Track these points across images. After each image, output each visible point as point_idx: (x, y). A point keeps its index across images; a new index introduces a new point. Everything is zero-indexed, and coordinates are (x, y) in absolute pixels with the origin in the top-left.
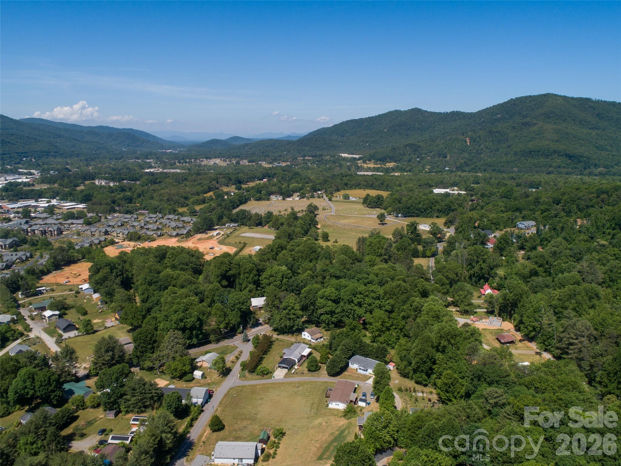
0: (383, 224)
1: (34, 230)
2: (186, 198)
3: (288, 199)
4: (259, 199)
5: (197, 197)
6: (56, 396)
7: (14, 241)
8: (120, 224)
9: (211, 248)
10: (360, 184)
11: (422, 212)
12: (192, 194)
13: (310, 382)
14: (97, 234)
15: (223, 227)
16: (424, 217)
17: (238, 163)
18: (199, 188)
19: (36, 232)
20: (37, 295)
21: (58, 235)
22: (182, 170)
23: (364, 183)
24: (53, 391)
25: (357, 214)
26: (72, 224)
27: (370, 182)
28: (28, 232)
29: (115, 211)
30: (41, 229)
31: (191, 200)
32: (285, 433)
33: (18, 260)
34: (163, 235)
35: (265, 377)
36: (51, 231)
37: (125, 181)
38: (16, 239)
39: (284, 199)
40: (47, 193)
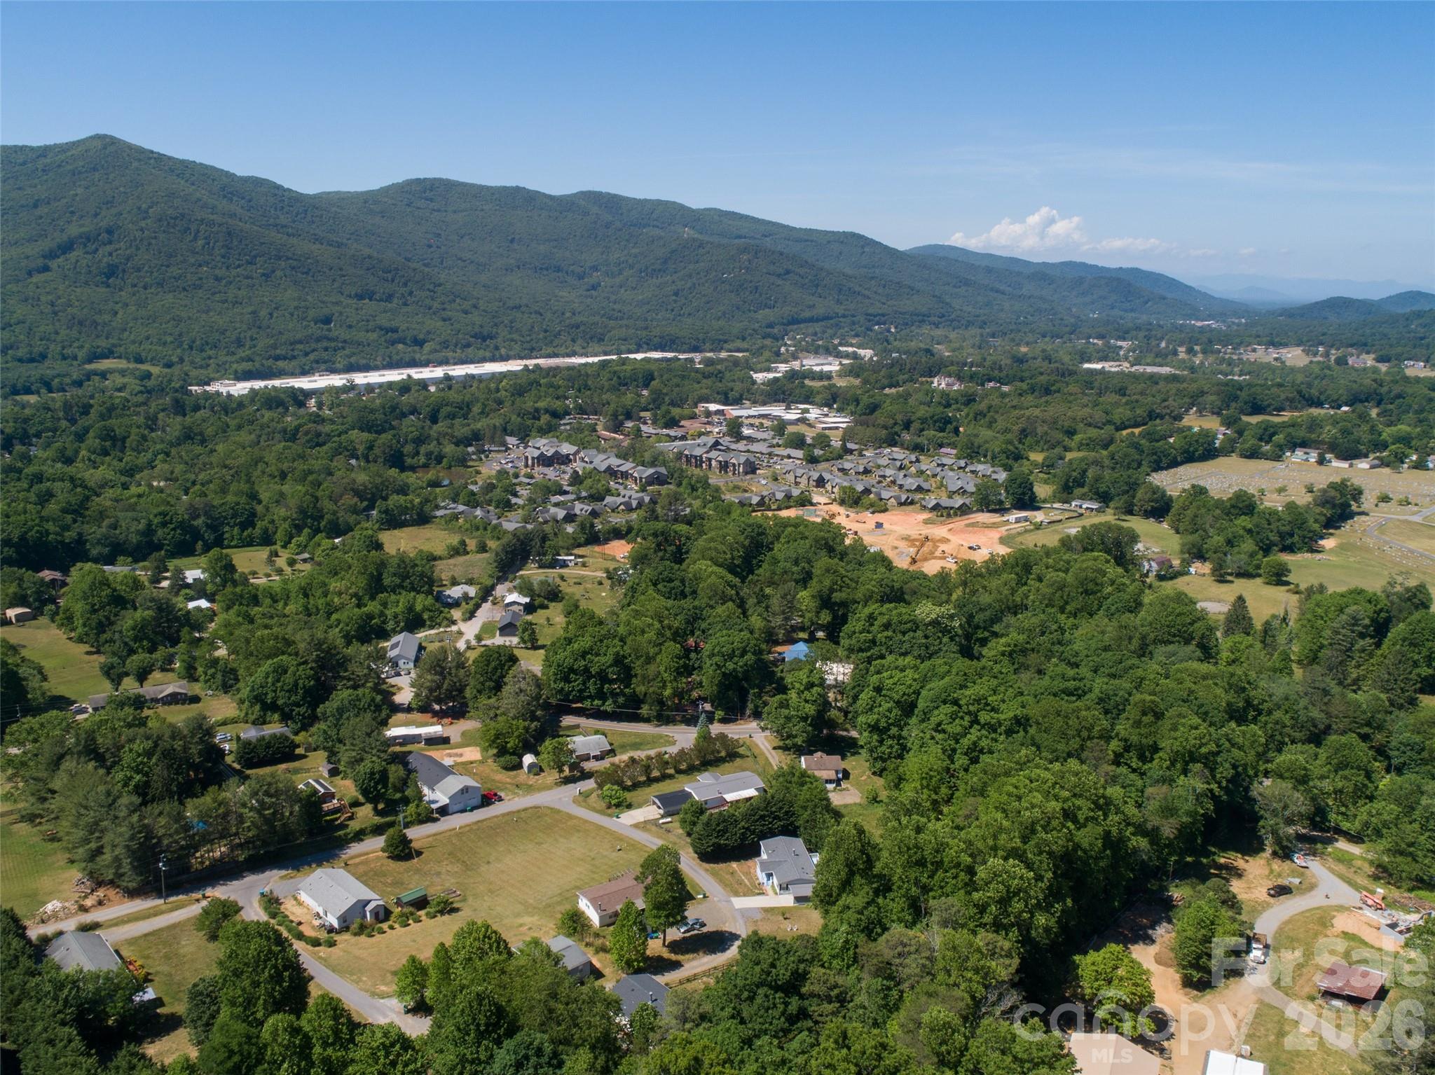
1: (710, 460)
2: (1071, 433)
3: (1336, 464)
4: (1253, 454)
5: (1093, 433)
6: (299, 714)
7: (656, 472)
8: (861, 469)
9: (970, 548)
12: (1090, 425)
14: (804, 481)
15: (1066, 506)
17: (1341, 361)
19: (714, 463)
20: (554, 568)
21: (746, 473)
22: (1178, 368)
24: (298, 705)
26: (789, 457)
28: (702, 462)
29: (892, 443)
30: (720, 459)
31: (1077, 438)
32: (455, 910)
33: (622, 507)
34: (912, 503)
35: (613, 810)
36: (734, 465)
37: (991, 384)
38: (663, 470)
39: (1321, 461)
40: (818, 393)
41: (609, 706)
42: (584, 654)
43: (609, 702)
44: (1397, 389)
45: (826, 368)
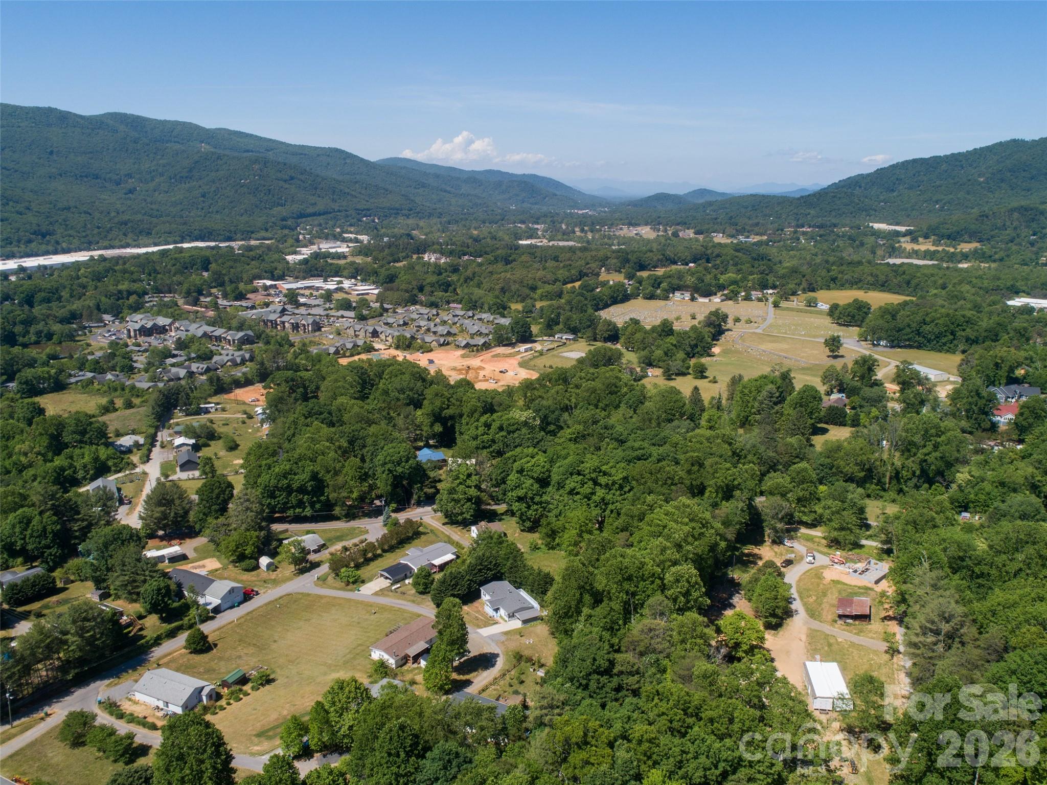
0: (836, 357)
1: (283, 323)
2: (534, 289)
3: (702, 300)
4: (651, 297)
5: (549, 288)
6: (51, 554)
7: (246, 335)
8: (402, 323)
9: (501, 372)
10: (860, 281)
11: (929, 341)
12: (545, 282)
13: (399, 610)
14: (362, 334)
15: (551, 338)
16: (933, 349)
17: (676, 235)
18: (562, 274)
19: (287, 325)
20: (199, 414)
21: (314, 331)
22: (579, 242)
23: (869, 278)
24: (49, 547)
25: (804, 335)
26: (343, 317)
27: (882, 278)
28: (277, 324)
29: (414, 303)
30: (292, 321)
31: (539, 292)
32: (273, 680)
33: (229, 363)
34: (448, 344)
35: (351, 586)
36: (304, 325)
37: (466, 257)
38: (250, 333)
39: (693, 299)
40: (345, 268)
41: (308, 512)
42: (285, 476)
43: (308, 509)
44: (716, 251)
45: (339, 250)
